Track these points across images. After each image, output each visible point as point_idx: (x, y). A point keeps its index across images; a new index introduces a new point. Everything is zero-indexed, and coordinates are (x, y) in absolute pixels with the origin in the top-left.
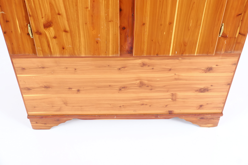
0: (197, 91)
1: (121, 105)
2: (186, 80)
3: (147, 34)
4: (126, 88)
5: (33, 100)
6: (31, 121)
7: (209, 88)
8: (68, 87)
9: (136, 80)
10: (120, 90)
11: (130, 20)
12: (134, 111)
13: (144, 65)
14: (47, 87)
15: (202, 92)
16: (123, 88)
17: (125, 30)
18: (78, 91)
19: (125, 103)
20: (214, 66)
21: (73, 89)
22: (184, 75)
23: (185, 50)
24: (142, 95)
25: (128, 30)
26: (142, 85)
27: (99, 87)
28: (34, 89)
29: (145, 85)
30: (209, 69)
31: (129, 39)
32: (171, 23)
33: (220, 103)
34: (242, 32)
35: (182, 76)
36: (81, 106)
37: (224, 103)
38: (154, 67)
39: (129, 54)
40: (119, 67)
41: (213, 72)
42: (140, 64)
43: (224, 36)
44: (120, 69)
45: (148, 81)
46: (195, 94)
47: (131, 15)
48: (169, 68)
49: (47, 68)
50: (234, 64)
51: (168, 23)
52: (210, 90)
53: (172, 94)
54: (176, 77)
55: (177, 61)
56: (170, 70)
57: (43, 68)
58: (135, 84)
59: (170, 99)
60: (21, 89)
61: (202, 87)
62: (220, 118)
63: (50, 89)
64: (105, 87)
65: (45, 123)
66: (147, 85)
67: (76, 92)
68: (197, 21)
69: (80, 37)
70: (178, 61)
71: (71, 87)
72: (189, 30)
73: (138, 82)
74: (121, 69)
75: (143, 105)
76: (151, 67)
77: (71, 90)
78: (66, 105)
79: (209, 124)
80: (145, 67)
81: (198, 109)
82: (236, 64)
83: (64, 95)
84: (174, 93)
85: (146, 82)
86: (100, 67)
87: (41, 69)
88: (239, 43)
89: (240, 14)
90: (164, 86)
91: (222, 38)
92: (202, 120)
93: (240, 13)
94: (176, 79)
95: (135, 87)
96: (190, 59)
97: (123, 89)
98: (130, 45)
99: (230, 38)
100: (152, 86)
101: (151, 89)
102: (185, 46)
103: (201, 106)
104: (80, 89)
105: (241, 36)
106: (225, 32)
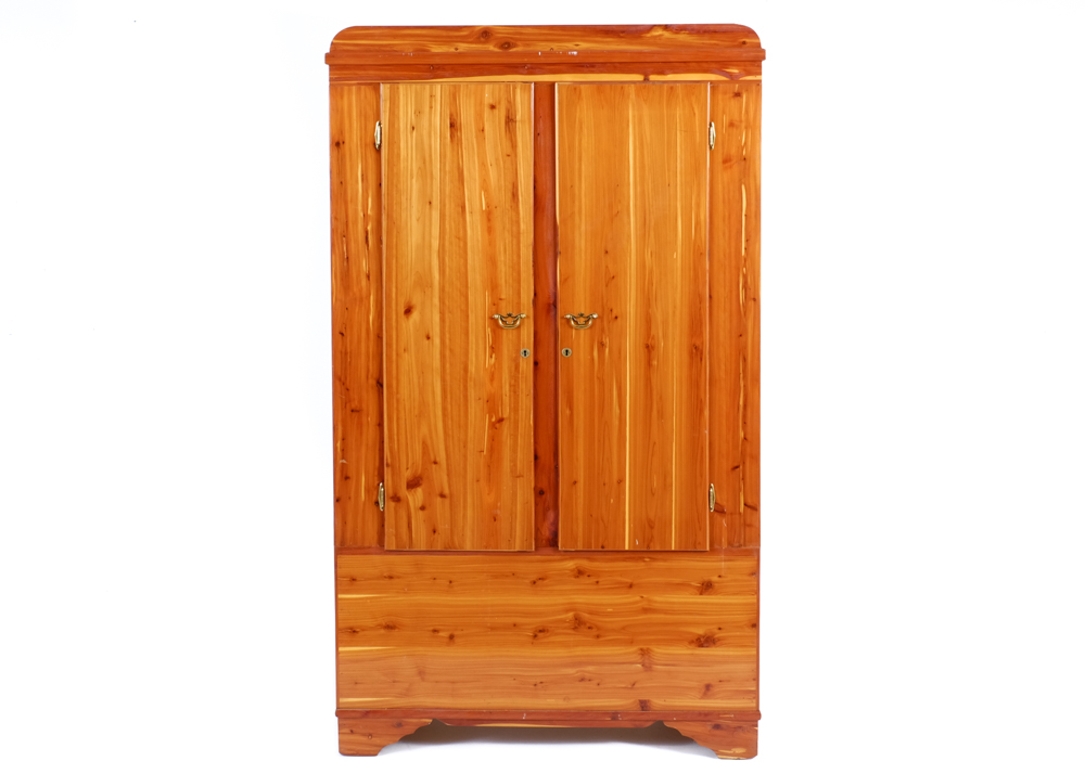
0: (691, 642)
1: (538, 681)
2: (665, 612)
3: (581, 501)
4: (548, 631)
5: (357, 661)
6: (340, 726)
7: (717, 636)
8: (431, 628)
9: (568, 611)
10: (535, 636)
11: (552, 475)
12: (564, 699)
13: (580, 573)
14: (389, 627)
15: (701, 646)
16: (540, 631)
17: (544, 496)
18: (451, 637)
19: (544, 673)
20: (715, 579)
21: (441, 634)
22: (660, 599)
23: (652, 537)
24: (580, 651)
25: (549, 497)
26: (578, 623)
27: (493, 628)
28: (366, 633)
29: (585, 623)
30: (707, 587)
31: (551, 515)
32: (621, 481)
33: (747, 680)
34: (749, 502)
35: (656, 602)
36: (453, 682)
37: (757, 679)
38: (600, 580)
39: (552, 548)
40: (534, 577)
41: (716, 593)
42: (572, 570)
43: (720, 510)
44: (534, 583)
45: (591, 613)
46: (689, 652)
47: (553, 467)
48: (629, 581)
49: (399, 577)
50: (753, 574)
51: (615, 481)
52: (719, 640)
53: (642, 650)
54: (644, 604)
55: (641, 565)
56: (631, 586)
57: (391, 577)
58: (564, 621)
59: (639, 666)
60: (339, 630)
61: (700, 631)
62: (757, 726)
63: (395, 632)
64: (505, 627)
65: (371, 731)
66: (588, 625)
67: (447, 640)
68: (666, 476)
69: (465, 507)
70: (643, 564)
71: (437, 628)
72: (653, 494)
73: (571, 615)
74: (538, 582)
75: (582, 680)
76: (593, 580)
77: (436, 634)
78: (423, 679)
79: (736, 746)
80: (584, 580)
81: (702, 698)
82: (755, 573)
83: (420, 650)
84: (645, 647)
85: (586, 616)
86: (496, 577)
87: (386, 581)
88: (750, 525)
89: (737, 467)
90: (623, 628)
91: (716, 515)
92: (717, 732)
93: (736, 464)
94: (646, 610)
95: (565, 628)
96: (665, 560)
97: (540, 635)
98: (553, 529)
99: (732, 514)
100: (599, 628)
101: (598, 637)
102: (652, 527)
103: (708, 687)
104: (456, 633)
105: (749, 510)
106: (719, 502)
